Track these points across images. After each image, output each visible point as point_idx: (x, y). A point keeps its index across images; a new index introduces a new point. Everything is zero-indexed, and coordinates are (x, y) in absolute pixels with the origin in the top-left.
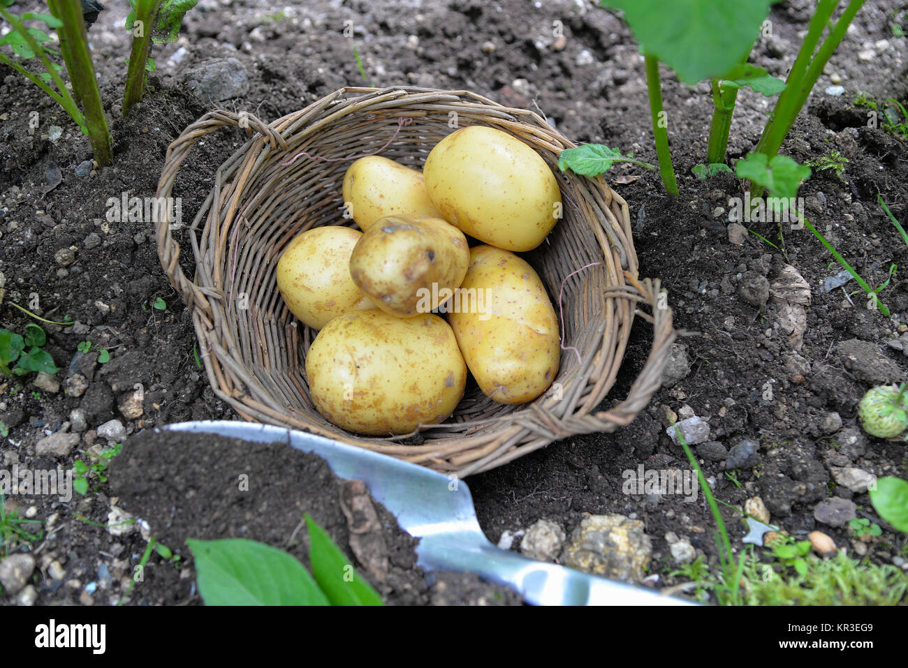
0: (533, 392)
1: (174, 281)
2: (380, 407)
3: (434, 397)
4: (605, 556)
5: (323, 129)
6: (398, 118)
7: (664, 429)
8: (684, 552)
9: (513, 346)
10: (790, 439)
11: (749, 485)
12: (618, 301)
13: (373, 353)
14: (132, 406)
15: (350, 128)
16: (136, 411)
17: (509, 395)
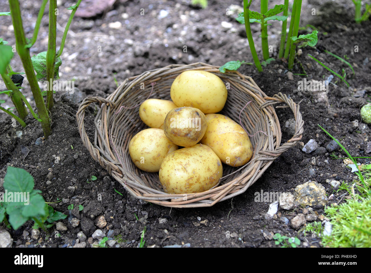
0: (249, 156)
1: (101, 162)
2: (200, 181)
3: (216, 171)
4: (312, 195)
5: (125, 97)
6: (150, 84)
7: (301, 150)
8: (336, 184)
9: (236, 141)
10: (344, 135)
11: (340, 156)
12: (267, 108)
13: (189, 161)
14: (101, 222)
15: (134, 94)
16: (104, 223)
17: (242, 160)
